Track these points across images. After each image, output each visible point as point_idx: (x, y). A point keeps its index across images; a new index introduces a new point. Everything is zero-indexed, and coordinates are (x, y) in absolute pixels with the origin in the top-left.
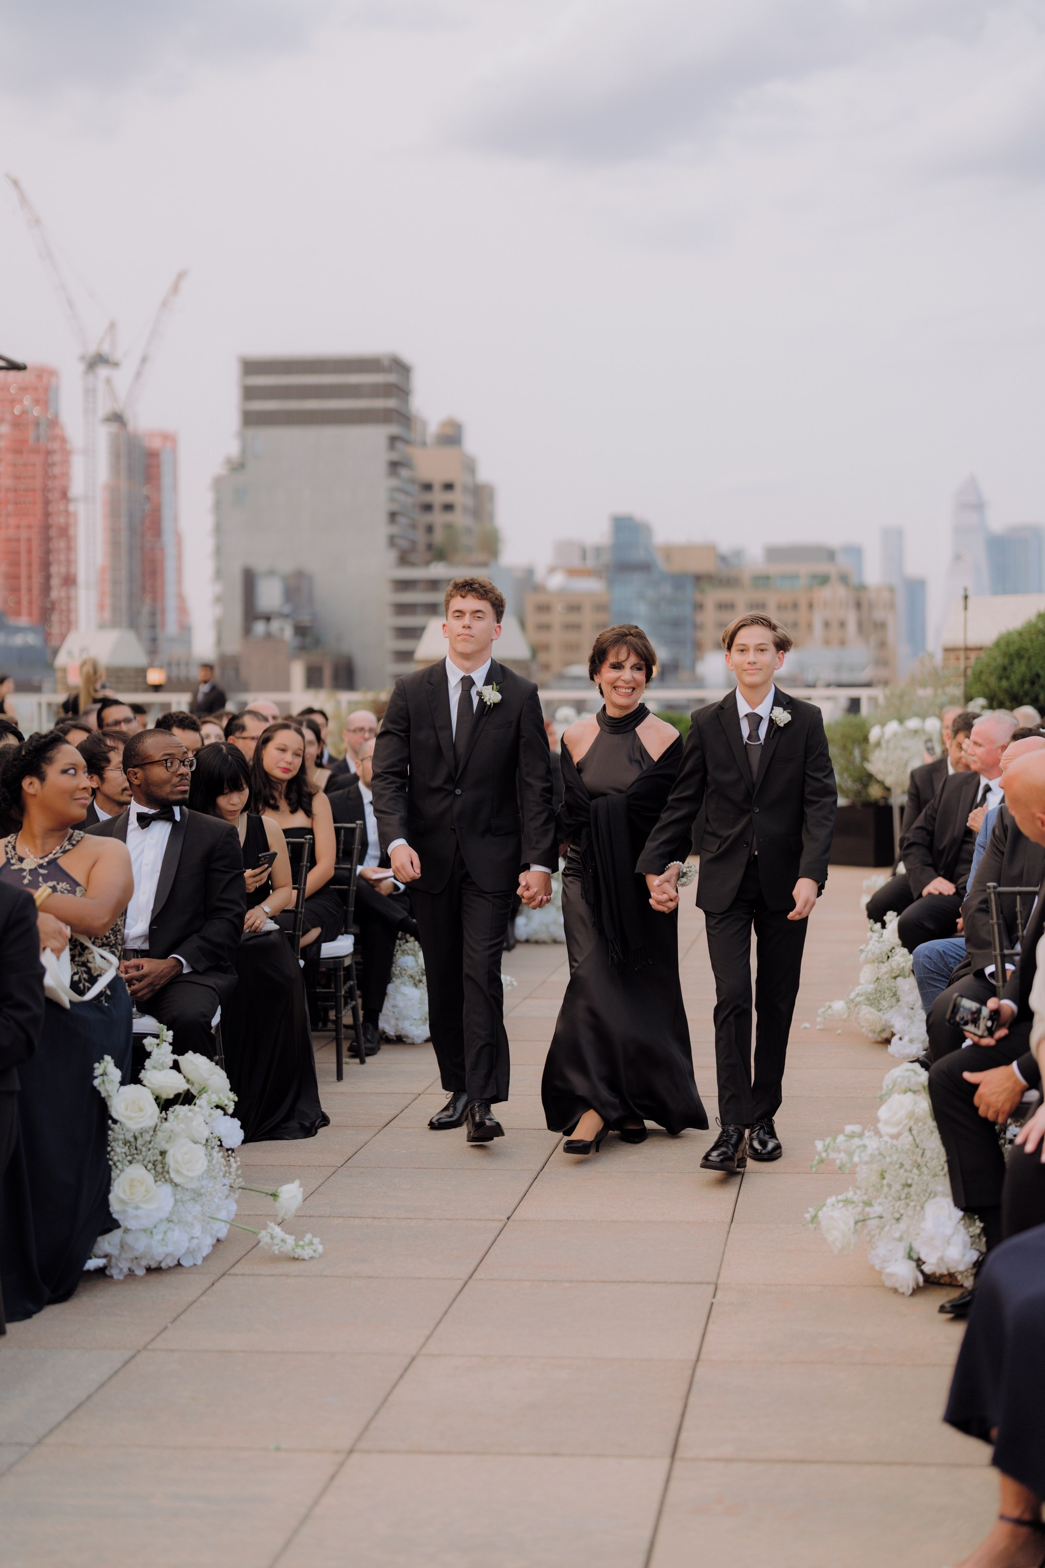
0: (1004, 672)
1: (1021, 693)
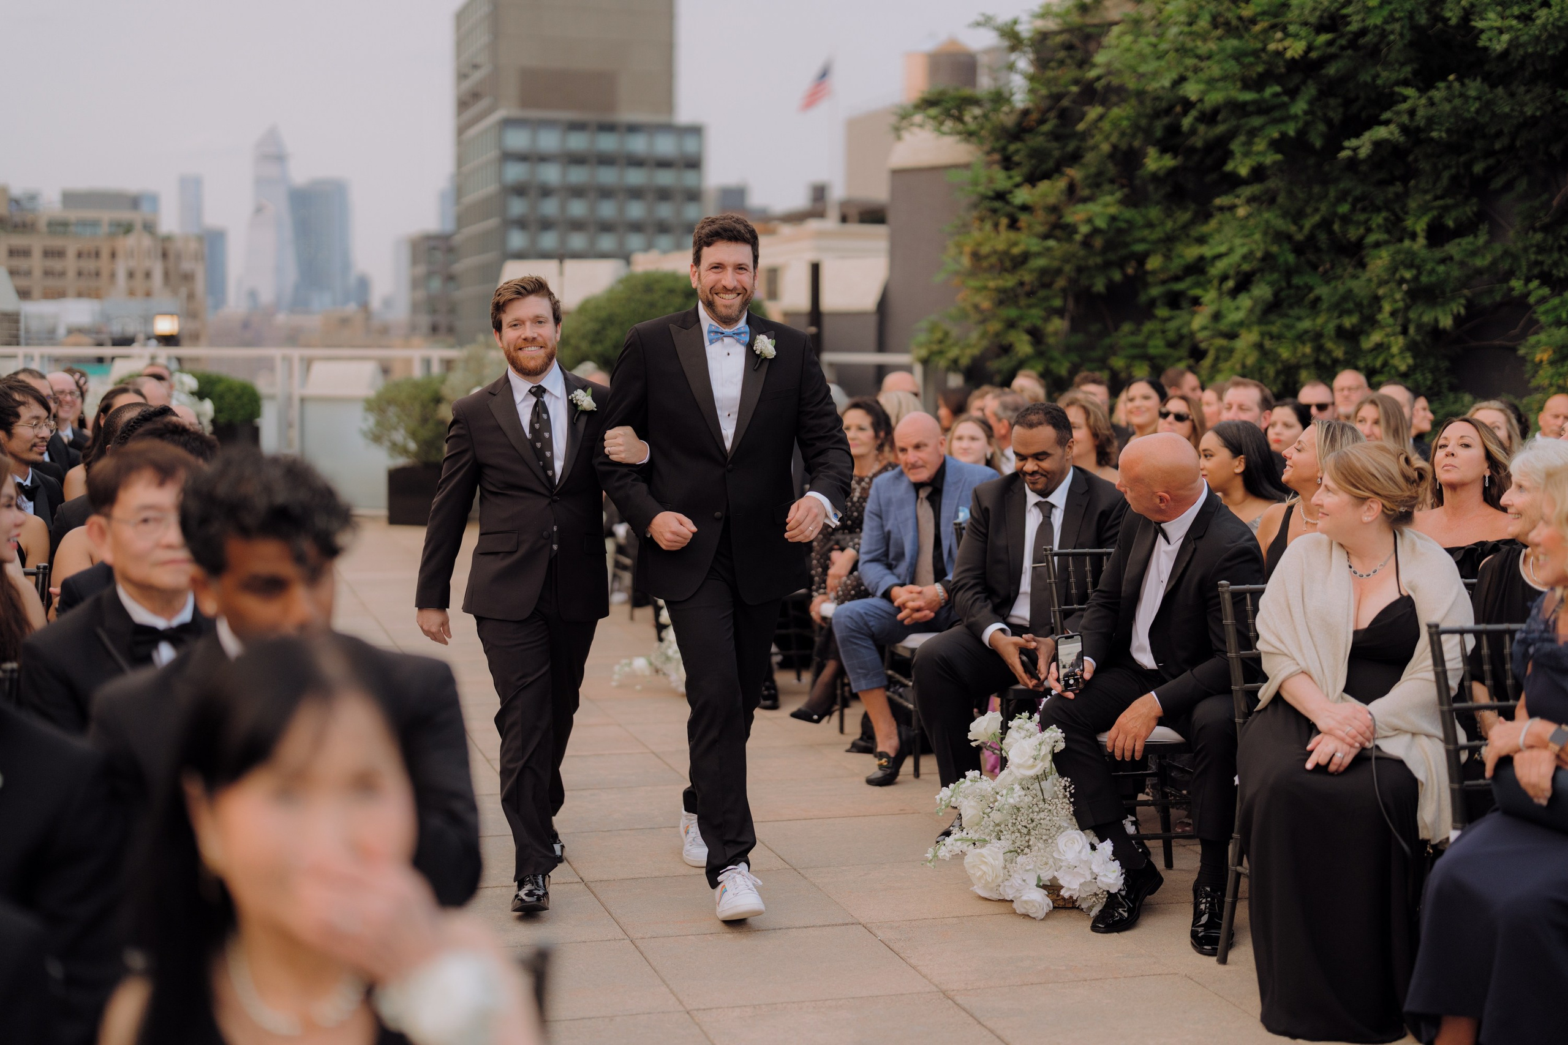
0: (597, 337)
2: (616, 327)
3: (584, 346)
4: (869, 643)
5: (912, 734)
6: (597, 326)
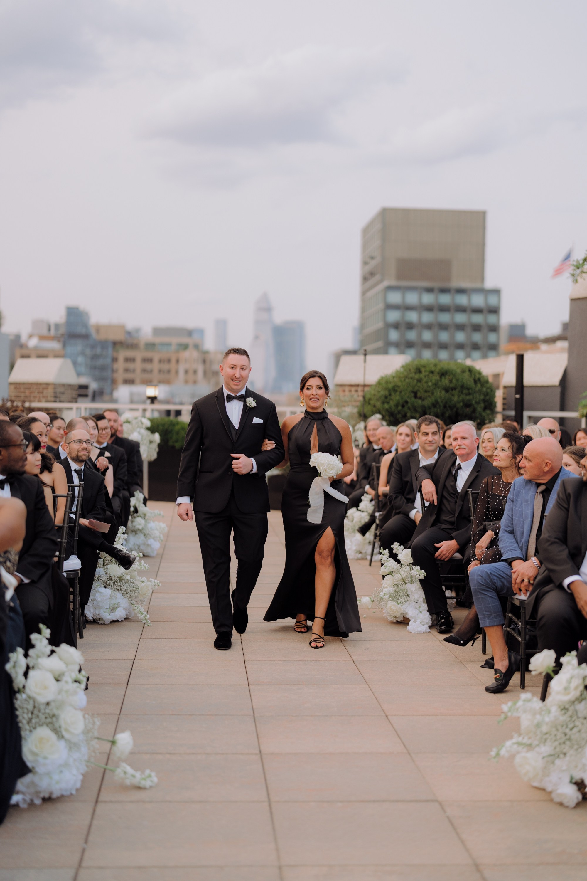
0: (386, 399)
1: (396, 412)
2: (398, 393)
3: (379, 404)
4: (494, 594)
6: (387, 393)
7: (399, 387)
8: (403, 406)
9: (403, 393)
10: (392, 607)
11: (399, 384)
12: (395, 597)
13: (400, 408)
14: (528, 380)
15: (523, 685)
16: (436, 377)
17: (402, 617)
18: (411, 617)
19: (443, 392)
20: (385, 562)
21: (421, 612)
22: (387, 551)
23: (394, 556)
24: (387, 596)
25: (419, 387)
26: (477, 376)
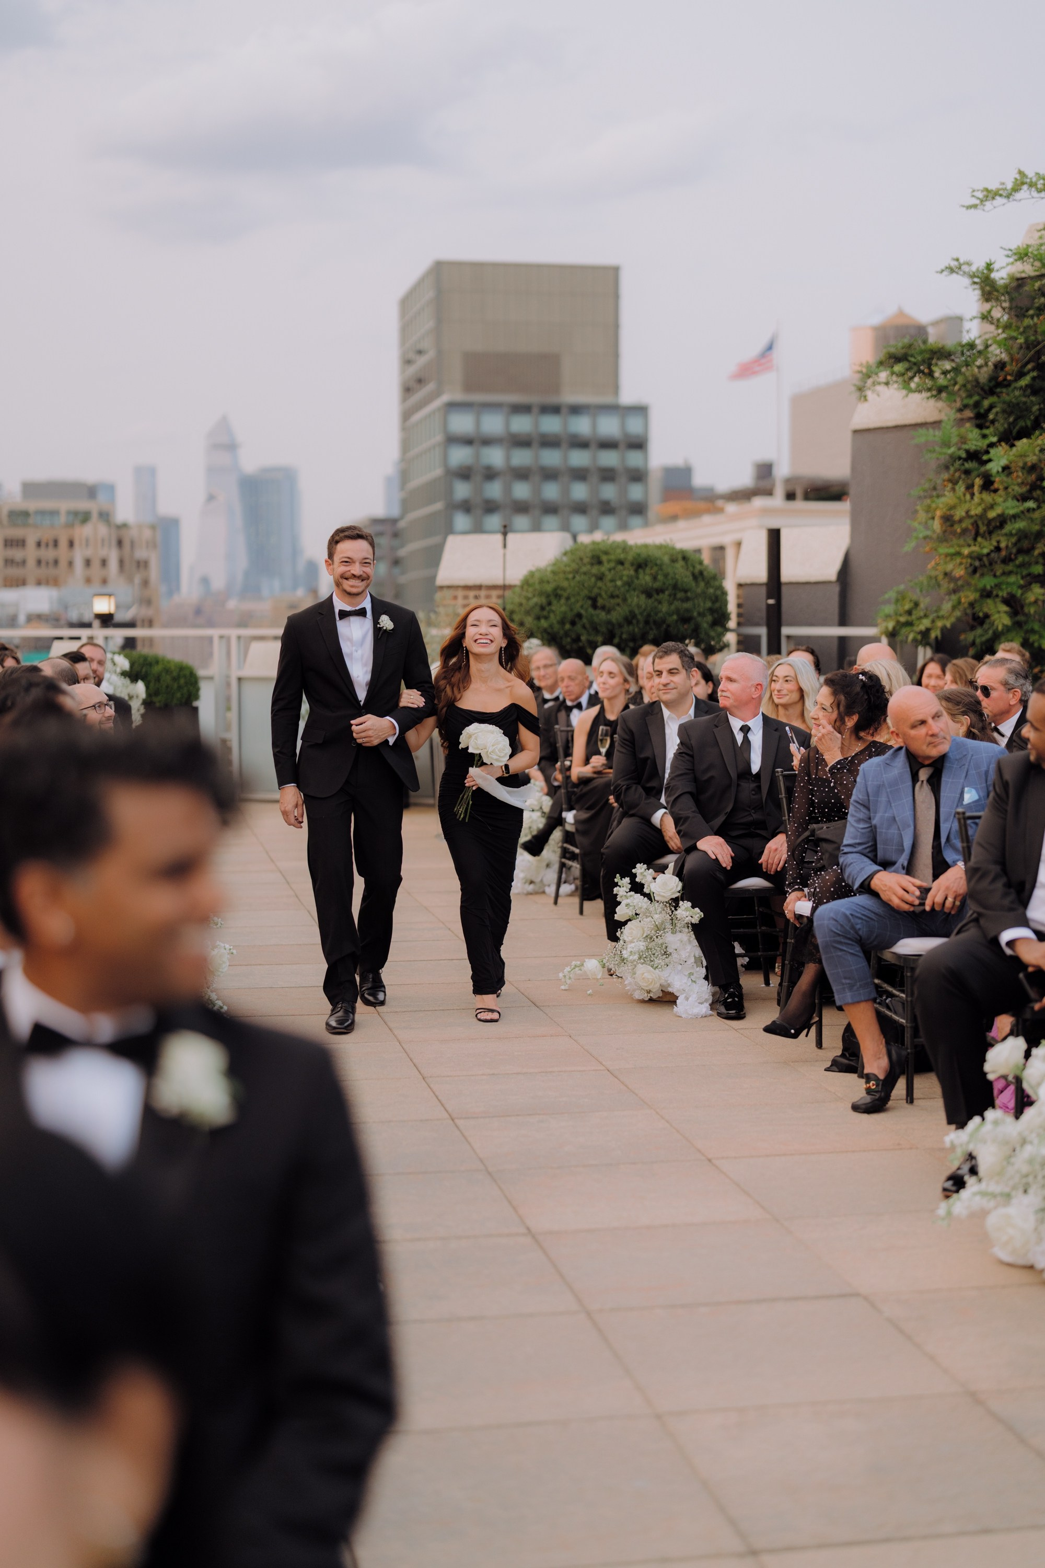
2: (563, 601)
3: (529, 621)
4: (857, 949)
5: (904, 1053)
6: (543, 600)
7: (564, 589)
8: (573, 623)
9: (573, 600)
10: (646, 974)
11: (565, 584)
12: (646, 957)
13: (568, 626)
14: (788, 573)
15: (910, 1098)
16: (629, 572)
17: (660, 991)
18: (679, 991)
19: (643, 597)
20: (624, 898)
21: (695, 982)
22: (627, 880)
23: (637, 888)
24: (636, 957)
25: (600, 588)
26: (698, 567)
